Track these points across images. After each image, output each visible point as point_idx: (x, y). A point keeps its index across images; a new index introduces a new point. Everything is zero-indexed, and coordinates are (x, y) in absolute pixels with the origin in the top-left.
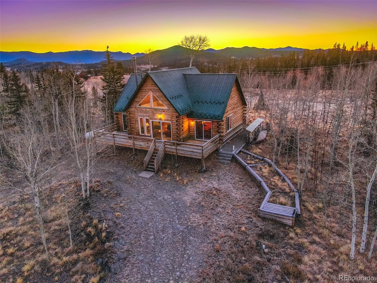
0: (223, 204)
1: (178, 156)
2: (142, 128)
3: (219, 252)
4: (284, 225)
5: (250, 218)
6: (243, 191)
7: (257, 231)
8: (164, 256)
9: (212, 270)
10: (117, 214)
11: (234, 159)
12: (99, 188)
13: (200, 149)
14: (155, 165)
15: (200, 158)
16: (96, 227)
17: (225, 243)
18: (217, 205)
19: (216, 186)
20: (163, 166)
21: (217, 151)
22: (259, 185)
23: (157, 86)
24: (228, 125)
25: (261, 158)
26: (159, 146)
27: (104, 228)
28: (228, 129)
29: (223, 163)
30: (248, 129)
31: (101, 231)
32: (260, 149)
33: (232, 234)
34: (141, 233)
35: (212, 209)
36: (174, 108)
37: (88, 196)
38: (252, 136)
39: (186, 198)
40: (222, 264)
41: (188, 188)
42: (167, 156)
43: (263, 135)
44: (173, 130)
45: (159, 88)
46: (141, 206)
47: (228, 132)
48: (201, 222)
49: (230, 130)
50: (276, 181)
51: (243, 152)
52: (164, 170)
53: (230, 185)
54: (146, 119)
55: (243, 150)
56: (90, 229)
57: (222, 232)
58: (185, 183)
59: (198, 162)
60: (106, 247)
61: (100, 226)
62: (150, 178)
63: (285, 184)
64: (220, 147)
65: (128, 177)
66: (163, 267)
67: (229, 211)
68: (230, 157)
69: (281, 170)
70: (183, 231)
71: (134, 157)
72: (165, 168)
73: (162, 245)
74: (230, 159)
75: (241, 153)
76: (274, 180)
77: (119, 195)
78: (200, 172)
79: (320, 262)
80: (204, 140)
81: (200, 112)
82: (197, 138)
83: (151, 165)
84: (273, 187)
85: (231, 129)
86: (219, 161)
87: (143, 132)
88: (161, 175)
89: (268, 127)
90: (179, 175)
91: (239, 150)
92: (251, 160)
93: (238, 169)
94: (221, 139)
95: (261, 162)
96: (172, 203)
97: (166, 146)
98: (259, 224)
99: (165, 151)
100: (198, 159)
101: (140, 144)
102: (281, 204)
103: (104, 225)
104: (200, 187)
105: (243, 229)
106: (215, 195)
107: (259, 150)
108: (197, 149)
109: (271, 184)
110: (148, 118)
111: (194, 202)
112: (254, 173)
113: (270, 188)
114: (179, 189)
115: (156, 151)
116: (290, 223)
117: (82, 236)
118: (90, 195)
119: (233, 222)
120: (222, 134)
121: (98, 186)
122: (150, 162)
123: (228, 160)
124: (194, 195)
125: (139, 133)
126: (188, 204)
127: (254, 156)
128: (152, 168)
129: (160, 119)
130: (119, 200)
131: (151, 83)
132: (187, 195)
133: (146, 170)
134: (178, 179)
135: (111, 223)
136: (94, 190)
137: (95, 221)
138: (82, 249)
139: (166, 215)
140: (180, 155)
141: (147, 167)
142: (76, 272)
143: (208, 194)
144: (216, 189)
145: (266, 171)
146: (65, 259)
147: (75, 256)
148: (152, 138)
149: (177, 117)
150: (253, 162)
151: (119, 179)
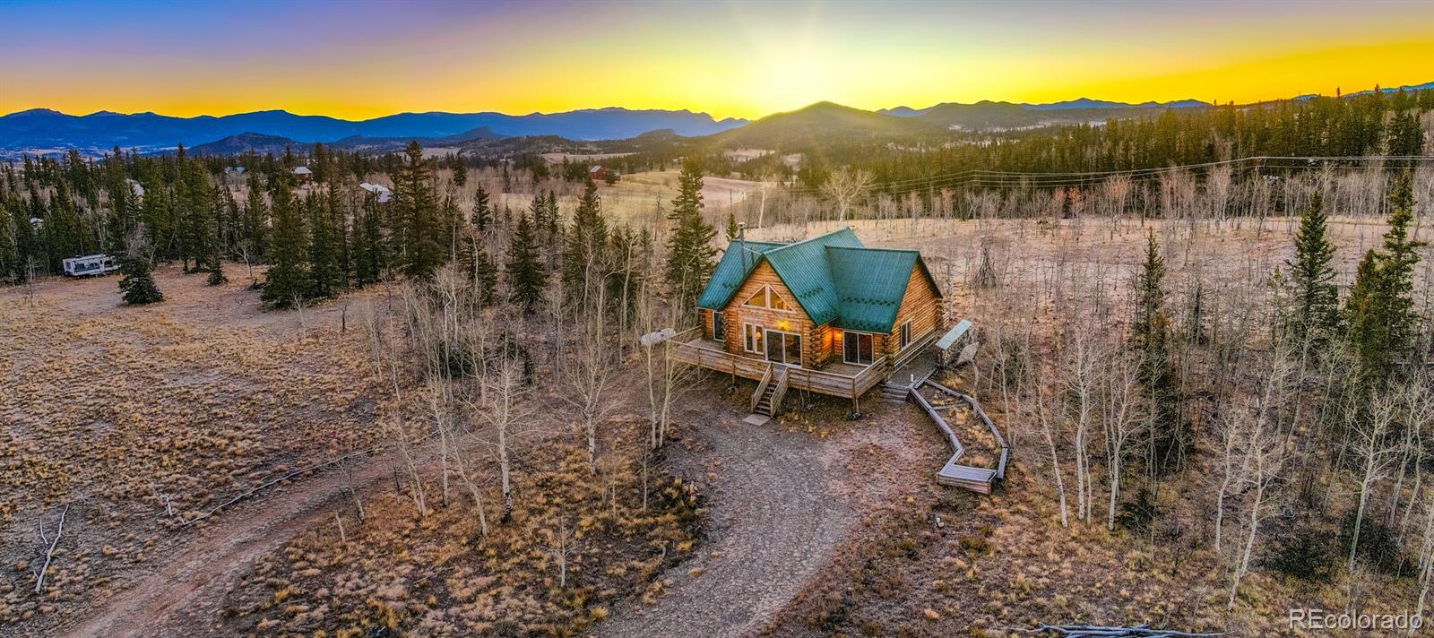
0: (884, 468)
1: (811, 393)
2: (750, 338)
3: (869, 526)
4: (976, 494)
5: (925, 486)
6: (920, 449)
7: (933, 501)
8: (785, 528)
9: (857, 545)
10: (711, 474)
11: (910, 398)
12: (677, 436)
13: (849, 384)
14: (772, 406)
15: (851, 397)
16: (679, 488)
17: (880, 517)
18: (873, 469)
19: (875, 442)
20: (785, 408)
21: (881, 385)
22: (948, 441)
23: (778, 275)
24: (904, 339)
25: (958, 395)
26: (779, 374)
27: (692, 491)
28: (904, 345)
29: (893, 405)
30: (940, 344)
31: (688, 494)
32: (961, 377)
33: (893, 506)
34: (749, 502)
35: (865, 474)
36: (805, 310)
37: (660, 445)
38: (947, 357)
39: (822, 459)
40: (872, 539)
41: (827, 444)
42: (792, 391)
43: (969, 352)
44: (805, 347)
45: (781, 278)
46: (748, 466)
47: (903, 349)
48: (845, 491)
49: (908, 345)
50: (976, 433)
51: (928, 385)
52: (787, 414)
53: (900, 440)
54: (757, 327)
55: (929, 382)
56: (669, 490)
57: (878, 505)
58: (823, 436)
59: (845, 403)
60: (696, 513)
61: (686, 488)
62: (763, 426)
63: (991, 436)
64: (889, 377)
65: (725, 422)
66: (784, 539)
67: (893, 478)
68: (904, 394)
69: (989, 414)
70: (816, 503)
71: (733, 389)
72: (790, 411)
73: (782, 517)
74: (905, 397)
75: (926, 387)
76: (973, 432)
77: (711, 448)
78: (850, 419)
79: (1020, 533)
80: (858, 364)
81: (853, 317)
82: (847, 360)
83: (762, 404)
84: (968, 442)
85: (911, 343)
86: (885, 400)
87: (750, 347)
88: (782, 422)
89: (982, 338)
90: (815, 423)
91: (922, 382)
92: (940, 399)
93: (916, 414)
94: (889, 364)
95: (957, 401)
96: (800, 465)
97: (791, 376)
98: (936, 493)
99: (788, 382)
100: (847, 399)
101: (745, 369)
102: (977, 466)
103: (692, 487)
104: (849, 443)
105: (911, 499)
106: (871, 455)
107: (958, 381)
108: (844, 383)
109: (966, 438)
110: (762, 326)
111: (836, 464)
112: (941, 420)
113: (964, 445)
114: (813, 445)
115: (772, 383)
116: (985, 490)
117: (659, 498)
118: (664, 445)
119: (897, 492)
120: (891, 356)
121: (675, 432)
122: (762, 399)
123: (902, 399)
124: (838, 454)
125: (743, 348)
126: (826, 468)
127: (946, 393)
128: (765, 410)
129: (783, 329)
130: (711, 456)
131: (770, 270)
132: (825, 454)
133: (755, 413)
134: (810, 430)
135: (702, 486)
136: (669, 438)
137: (678, 481)
138: (660, 513)
139: (789, 481)
140: (816, 391)
141: (757, 408)
142: (656, 537)
143: (861, 453)
144: (875, 446)
145: (961, 418)
146: (636, 521)
147: (651, 520)
148: (767, 361)
149: (811, 328)
150: (942, 403)
151: (709, 424)
